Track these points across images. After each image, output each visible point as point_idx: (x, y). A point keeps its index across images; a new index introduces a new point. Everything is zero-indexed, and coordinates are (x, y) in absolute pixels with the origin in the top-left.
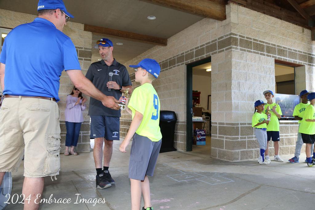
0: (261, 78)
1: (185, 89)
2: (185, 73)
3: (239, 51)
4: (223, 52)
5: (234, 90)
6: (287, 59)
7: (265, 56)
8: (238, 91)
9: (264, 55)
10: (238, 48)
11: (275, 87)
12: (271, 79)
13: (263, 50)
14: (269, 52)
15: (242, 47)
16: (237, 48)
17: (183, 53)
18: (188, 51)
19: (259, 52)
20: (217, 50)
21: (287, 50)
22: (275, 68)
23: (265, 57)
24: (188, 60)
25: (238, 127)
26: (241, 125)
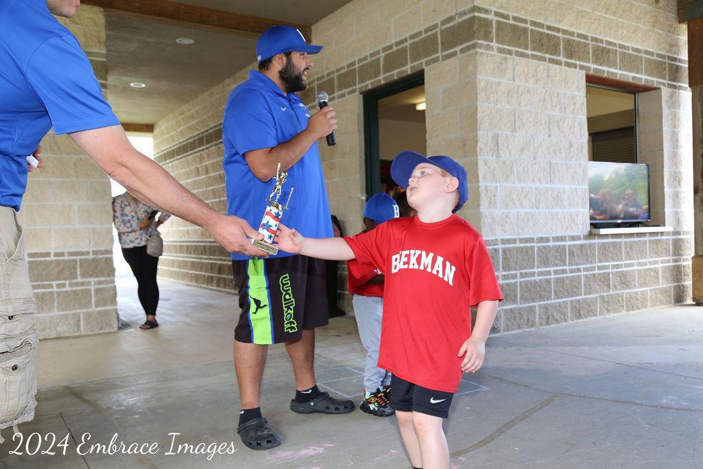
0: (551, 122)
1: (360, 157)
2: (359, 115)
3: (494, 55)
4: (453, 59)
5: (484, 156)
6: (617, 74)
7: (561, 65)
8: (494, 157)
9: (558, 63)
10: (492, 47)
11: (587, 145)
12: (576, 126)
13: (556, 51)
14: (570, 56)
15: (504, 44)
16: (488, 45)
17: (353, 64)
18: (365, 58)
19: (547, 56)
20: (437, 52)
21: (616, 51)
22: (586, 97)
23: (561, 70)
24: (366, 80)
25: (495, 250)
26: (505, 244)
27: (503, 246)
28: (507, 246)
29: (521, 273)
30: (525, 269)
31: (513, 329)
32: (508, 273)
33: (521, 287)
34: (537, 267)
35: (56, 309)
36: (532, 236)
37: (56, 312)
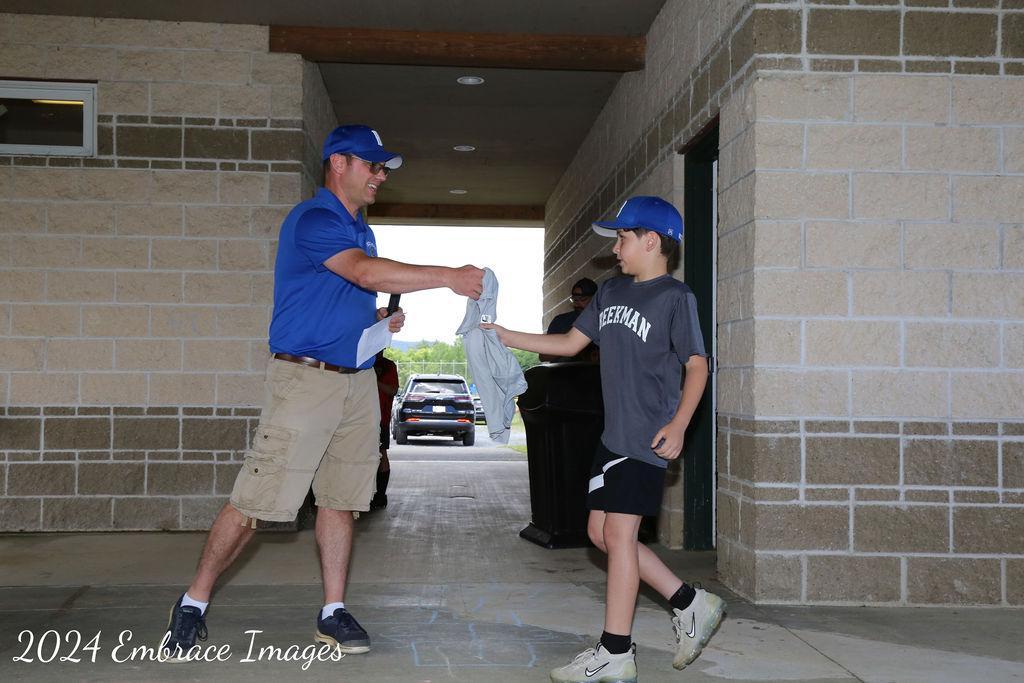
3: (803, 76)
5: (770, 264)
9: (987, 69)
10: (798, 64)
13: (984, 45)
15: (830, 53)
16: (789, 59)
18: (680, 90)
19: (955, 59)
20: (729, 78)
23: (994, 83)
25: (789, 440)
26: (816, 432)
27: (811, 435)
28: (822, 434)
29: (858, 490)
30: (868, 483)
31: (833, 598)
32: (823, 487)
33: (857, 517)
34: (906, 483)
35: (214, 491)
36: (890, 419)
37: (214, 495)
